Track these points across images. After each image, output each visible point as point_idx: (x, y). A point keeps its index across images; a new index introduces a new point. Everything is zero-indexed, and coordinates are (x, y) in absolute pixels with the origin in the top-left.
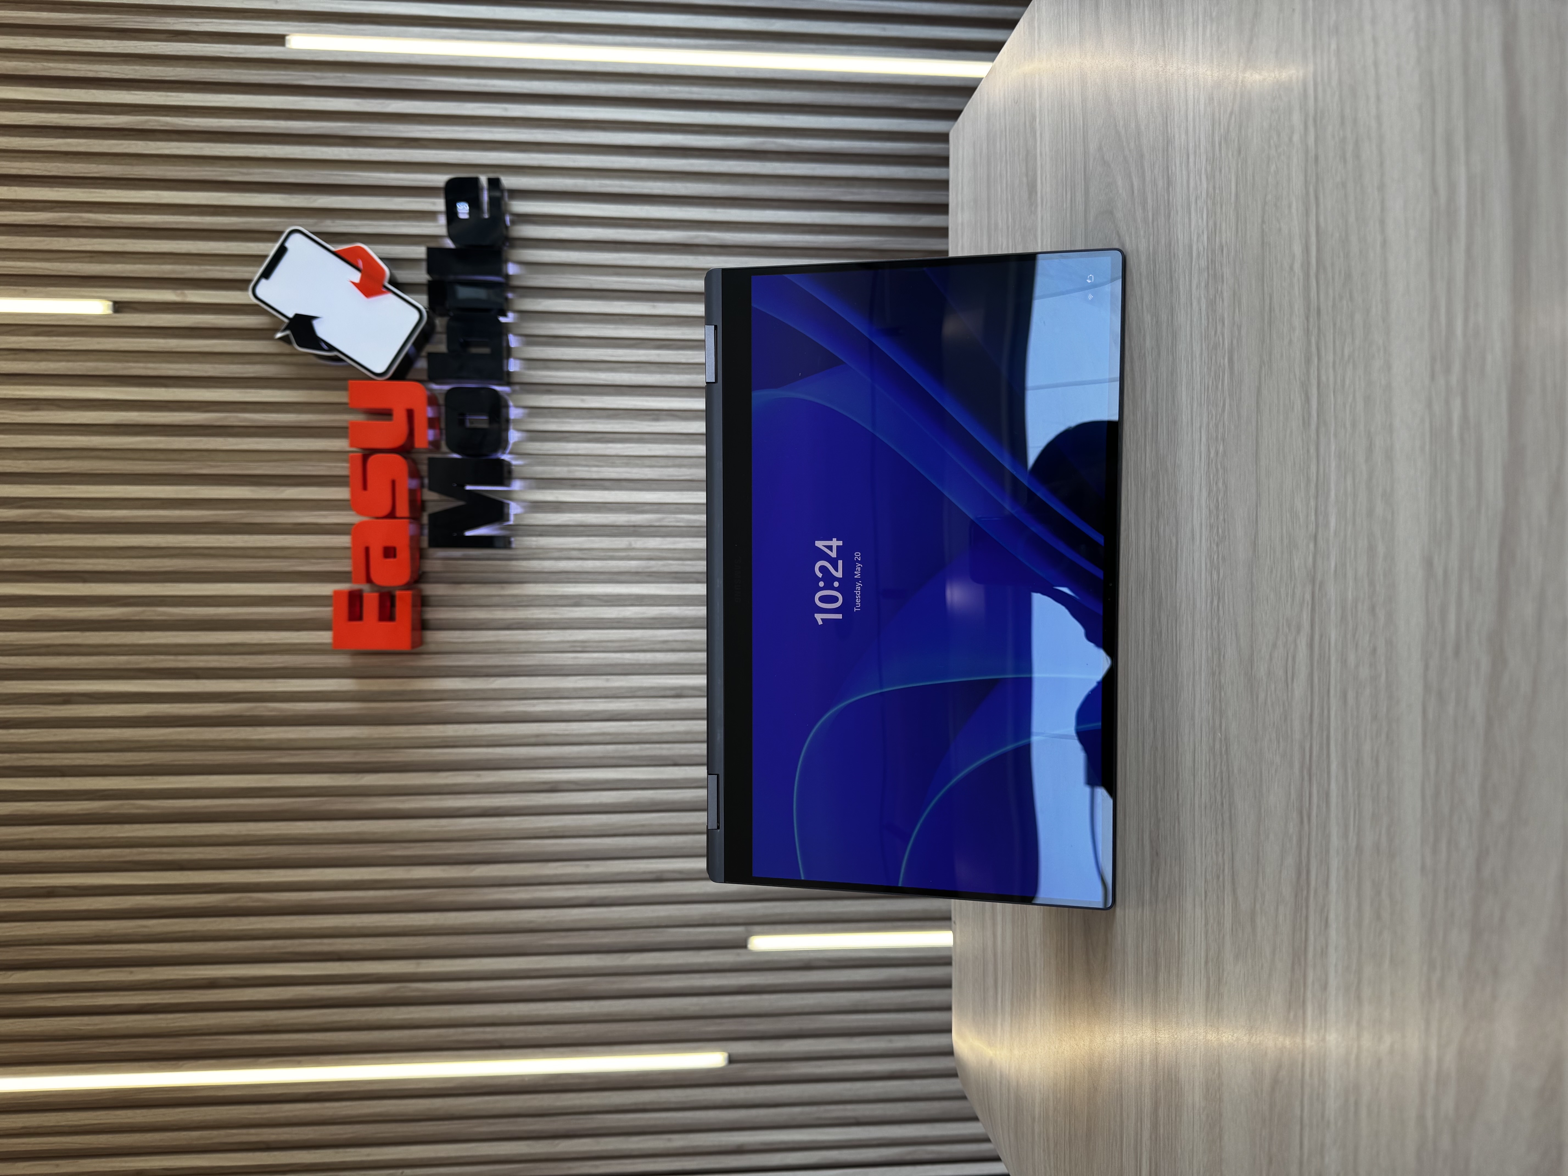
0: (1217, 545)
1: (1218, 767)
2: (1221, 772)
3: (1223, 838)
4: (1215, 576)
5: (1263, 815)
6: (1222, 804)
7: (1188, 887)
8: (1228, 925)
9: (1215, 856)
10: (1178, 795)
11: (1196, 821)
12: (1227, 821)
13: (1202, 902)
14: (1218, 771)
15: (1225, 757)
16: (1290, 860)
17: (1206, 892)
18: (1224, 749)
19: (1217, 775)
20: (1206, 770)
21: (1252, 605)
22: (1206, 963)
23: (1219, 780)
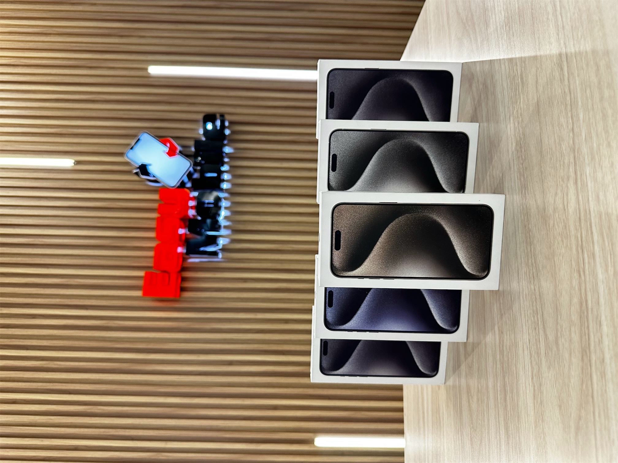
0: (522, 164)
1: (531, 271)
2: (533, 273)
3: (536, 307)
4: (522, 179)
5: (558, 284)
6: (535, 290)
7: (519, 342)
8: (543, 352)
9: (532, 318)
10: (511, 297)
11: (521, 306)
12: (538, 297)
13: (527, 347)
14: (531, 273)
15: (534, 265)
16: (575, 300)
17: (529, 340)
18: (533, 261)
19: (531, 276)
20: (525, 277)
21: (542, 182)
22: (532, 378)
23: (532, 278)
